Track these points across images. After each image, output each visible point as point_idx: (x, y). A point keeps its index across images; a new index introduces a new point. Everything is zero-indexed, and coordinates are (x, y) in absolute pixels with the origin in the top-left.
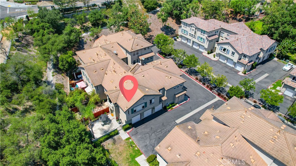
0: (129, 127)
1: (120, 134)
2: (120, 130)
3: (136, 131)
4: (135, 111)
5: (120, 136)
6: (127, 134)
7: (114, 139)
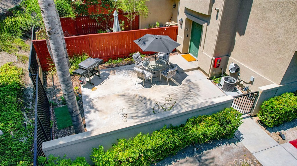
5: (246, 151)
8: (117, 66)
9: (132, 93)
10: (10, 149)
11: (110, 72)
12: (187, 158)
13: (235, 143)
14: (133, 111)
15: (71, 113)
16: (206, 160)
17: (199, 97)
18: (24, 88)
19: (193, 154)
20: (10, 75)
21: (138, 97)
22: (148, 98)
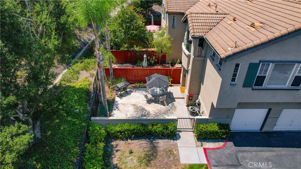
0: (217, 133)
1: (178, 142)
2: (186, 130)
3: (234, 157)
4: (260, 80)
5: (176, 145)
6: (201, 150)
7: (154, 148)
8: (139, 87)
9: (139, 105)
10: (80, 118)
11: (134, 90)
12: (147, 140)
13: (173, 140)
14: (135, 114)
15: (104, 108)
16: (155, 142)
17: (172, 114)
18: (90, 91)
19: (150, 139)
20: (85, 84)
21: (141, 107)
22: (145, 109)
